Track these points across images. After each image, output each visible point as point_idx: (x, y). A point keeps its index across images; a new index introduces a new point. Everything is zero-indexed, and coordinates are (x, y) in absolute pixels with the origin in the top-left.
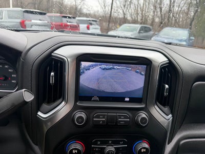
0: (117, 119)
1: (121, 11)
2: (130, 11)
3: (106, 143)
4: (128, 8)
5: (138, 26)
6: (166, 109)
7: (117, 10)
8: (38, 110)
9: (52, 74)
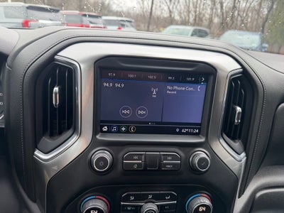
0: (160, 161)
1: (166, 8)
2: (178, 7)
3: (143, 198)
4: (176, 3)
5: (190, 29)
6: (237, 145)
7: (160, 6)
8: (36, 147)
9: (56, 89)
